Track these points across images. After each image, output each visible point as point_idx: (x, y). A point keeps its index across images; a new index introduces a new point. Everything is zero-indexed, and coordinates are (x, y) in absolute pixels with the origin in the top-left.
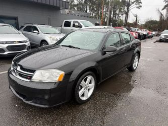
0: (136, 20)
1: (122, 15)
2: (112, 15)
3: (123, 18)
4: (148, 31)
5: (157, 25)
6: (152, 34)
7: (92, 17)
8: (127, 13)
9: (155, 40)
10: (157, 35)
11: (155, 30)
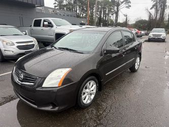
0: (126, 20)
1: (112, 15)
2: (102, 15)
3: (113, 17)
4: (137, 30)
5: (146, 24)
6: (141, 33)
7: (82, 17)
8: (117, 13)
9: (144, 40)
10: (147, 34)
11: (144, 30)
